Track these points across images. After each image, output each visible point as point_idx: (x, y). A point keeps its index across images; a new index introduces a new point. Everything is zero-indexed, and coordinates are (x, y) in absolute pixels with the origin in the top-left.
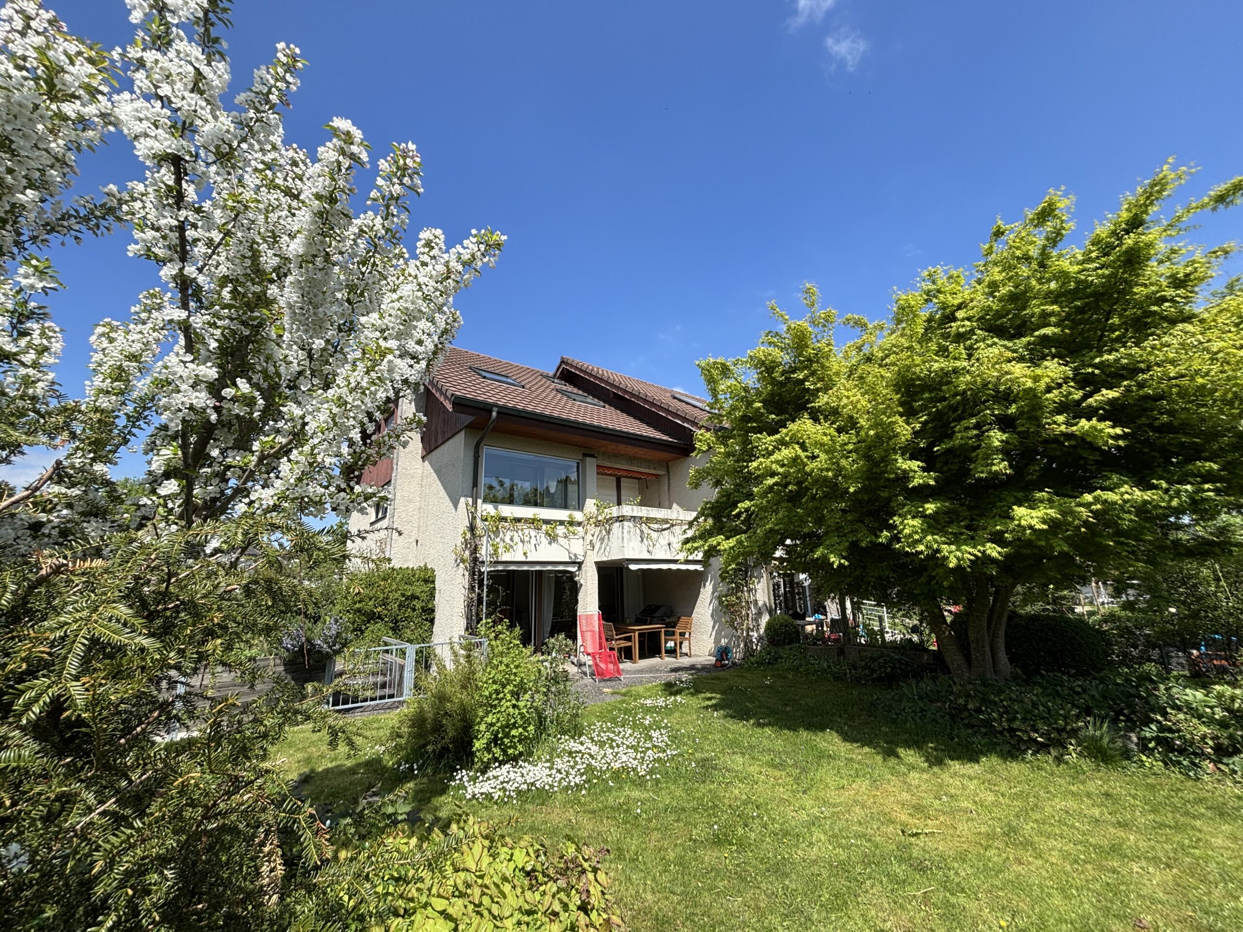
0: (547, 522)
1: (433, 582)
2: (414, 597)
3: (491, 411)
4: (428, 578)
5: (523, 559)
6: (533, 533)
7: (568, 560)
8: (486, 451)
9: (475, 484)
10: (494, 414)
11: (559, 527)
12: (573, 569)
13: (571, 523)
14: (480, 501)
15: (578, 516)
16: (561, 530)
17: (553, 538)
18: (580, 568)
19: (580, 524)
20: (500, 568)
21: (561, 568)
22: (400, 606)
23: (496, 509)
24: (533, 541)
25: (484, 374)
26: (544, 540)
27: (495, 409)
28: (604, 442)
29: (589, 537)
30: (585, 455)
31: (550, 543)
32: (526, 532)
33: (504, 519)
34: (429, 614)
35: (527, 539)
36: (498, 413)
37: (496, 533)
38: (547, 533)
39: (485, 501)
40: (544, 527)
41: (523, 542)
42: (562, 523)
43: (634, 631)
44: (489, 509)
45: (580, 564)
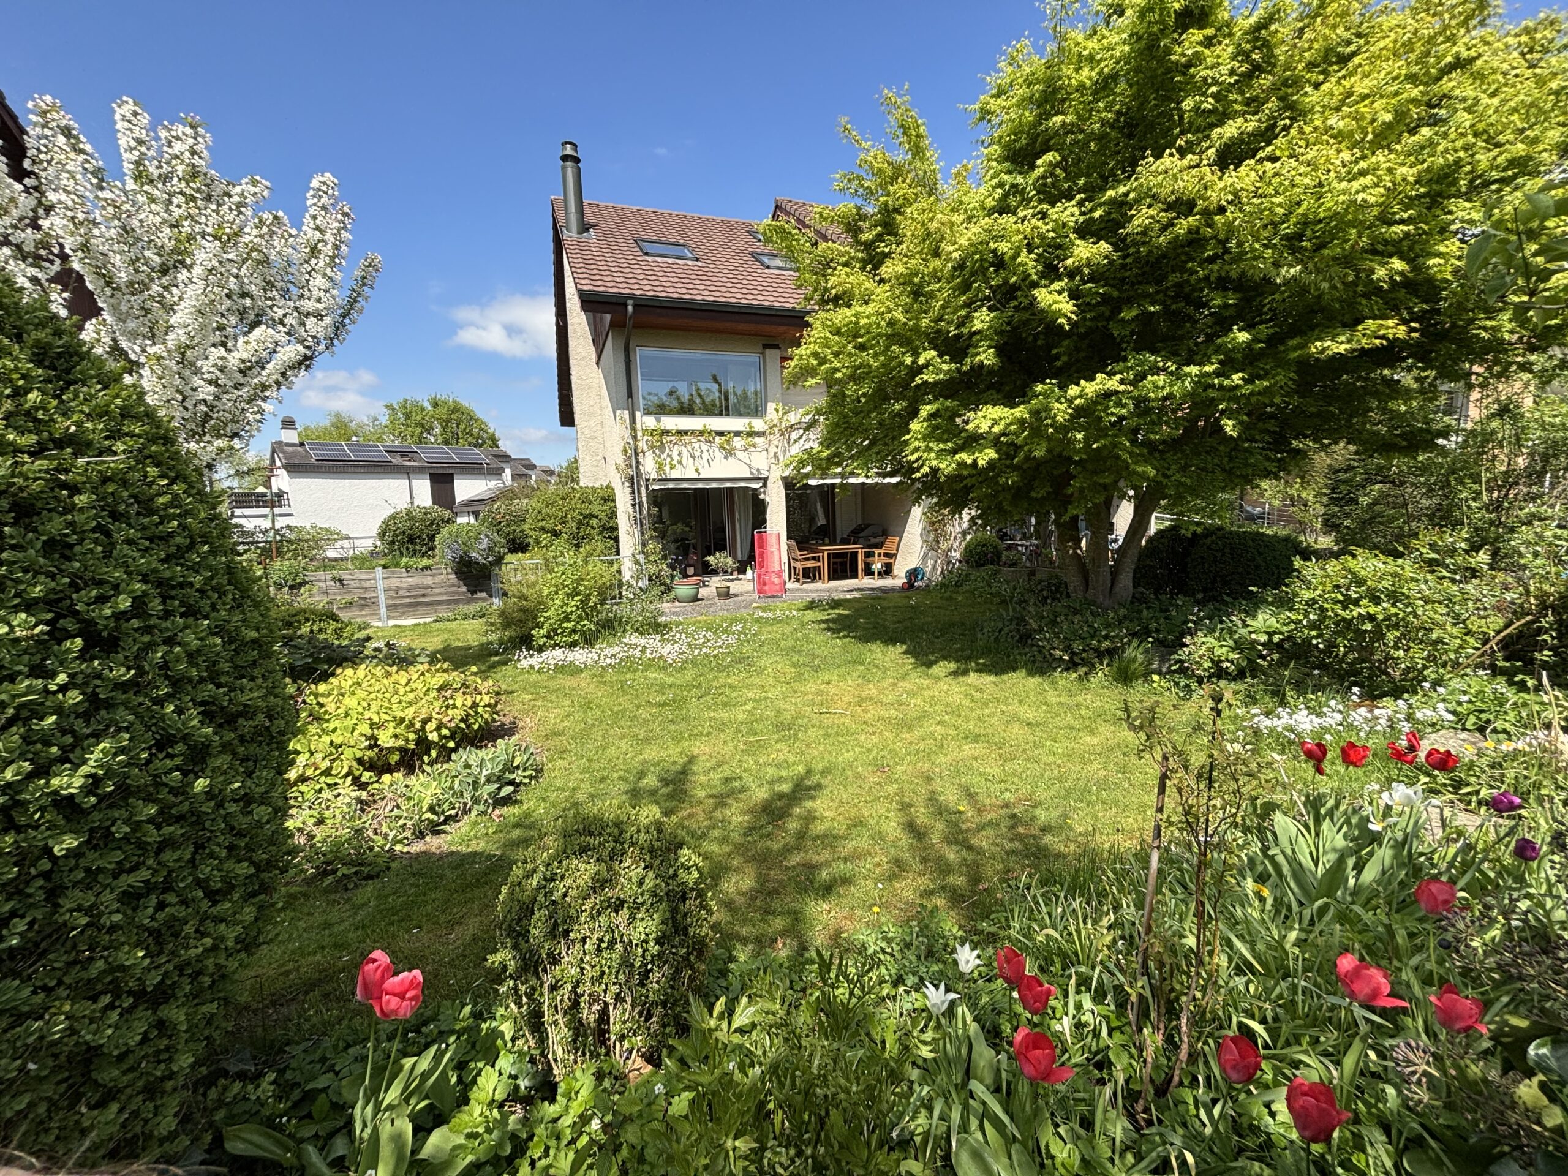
0: (721, 434)
1: (614, 501)
2: (592, 516)
3: (626, 306)
4: (609, 499)
5: (695, 476)
6: (705, 447)
7: (749, 475)
8: (640, 354)
9: (630, 394)
10: (630, 308)
11: (736, 439)
12: (755, 485)
13: (751, 434)
14: (638, 414)
15: (758, 424)
16: (738, 442)
17: (729, 453)
18: (765, 485)
19: (762, 434)
20: (671, 485)
21: (742, 484)
22: (580, 523)
23: (658, 421)
24: (705, 456)
25: (648, 247)
26: (719, 455)
27: (630, 302)
28: (782, 329)
29: (773, 450)
30: (766, 346)
31: (726, 458)
32: (697, 445)
33: (666, 432)
34: (611, 532)
35: (697, 454)
36: (635, 306)
37: (662, 448)
38: (722, 447)
39: (648, 412)
40: (717, 439)
41: (693, 457)
42: (737, 434)
44: (650, 422)
45: (765, 481)
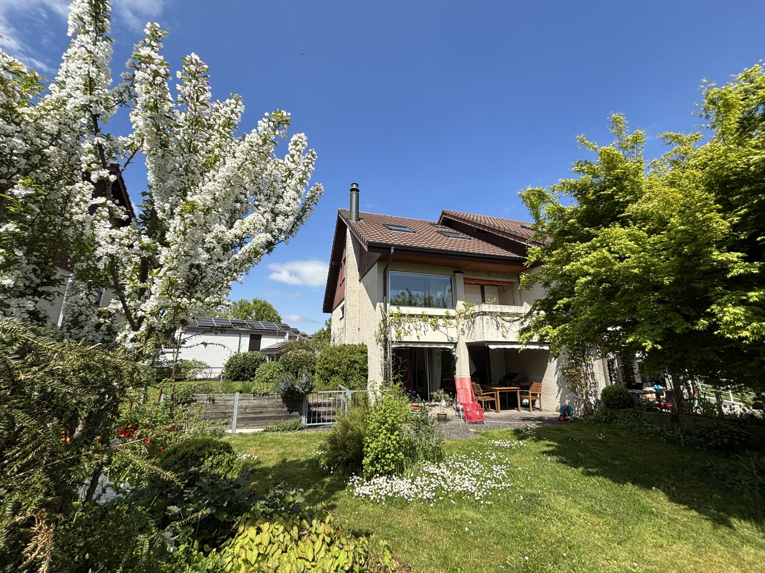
0: (430, 317)
1: (366, 353)
2: (355, 362)
3: (390, 249)
4: (363, 351)
5: (417, 340)
6: (422, 324)
7: (447, 341)
8: (391, 274)
9: (385, 294)
10: (392, 250)
11: (440, 320)
12: (451, 347)
13: (448, 317)
14: (388, 305)
15: (452, 312)
16: (441, 322)
17: (436, 327)
18: (455, 347)
19: (454, 318)
20: (403, 345)
21: (443, 346)
22: (348, 366)
23: (398, 309)
24: (423, 329)
25: (390, 227)
26: (430, 328)
27: (393, 247)
28: (467, 262)
29: (460, 326)
30: (455, 272)
31: (434, 330)
32: (418, 323)
33: (404, 315)
34: (364, 372)
35: (419, 327)
36: (395, 249)
37: (399, 324)
38: (432, 324)
39: (392, 304)
40: (429, 320)
41: (416, 329)
42: (441, 317)
43: (496, 390)
44: (394, 309)
45: (455, 344)
